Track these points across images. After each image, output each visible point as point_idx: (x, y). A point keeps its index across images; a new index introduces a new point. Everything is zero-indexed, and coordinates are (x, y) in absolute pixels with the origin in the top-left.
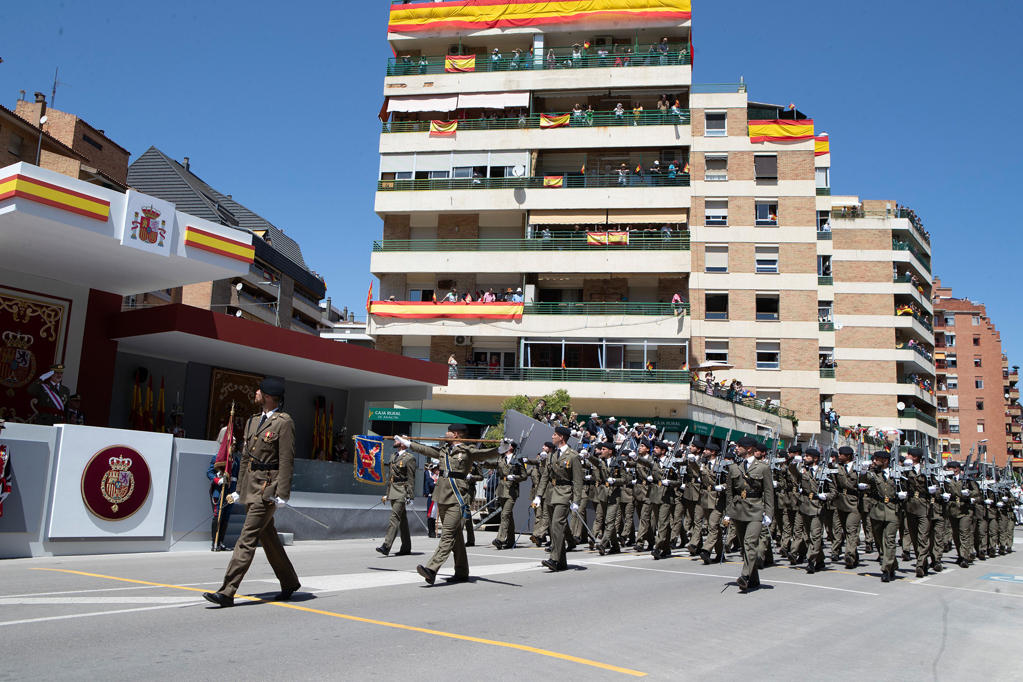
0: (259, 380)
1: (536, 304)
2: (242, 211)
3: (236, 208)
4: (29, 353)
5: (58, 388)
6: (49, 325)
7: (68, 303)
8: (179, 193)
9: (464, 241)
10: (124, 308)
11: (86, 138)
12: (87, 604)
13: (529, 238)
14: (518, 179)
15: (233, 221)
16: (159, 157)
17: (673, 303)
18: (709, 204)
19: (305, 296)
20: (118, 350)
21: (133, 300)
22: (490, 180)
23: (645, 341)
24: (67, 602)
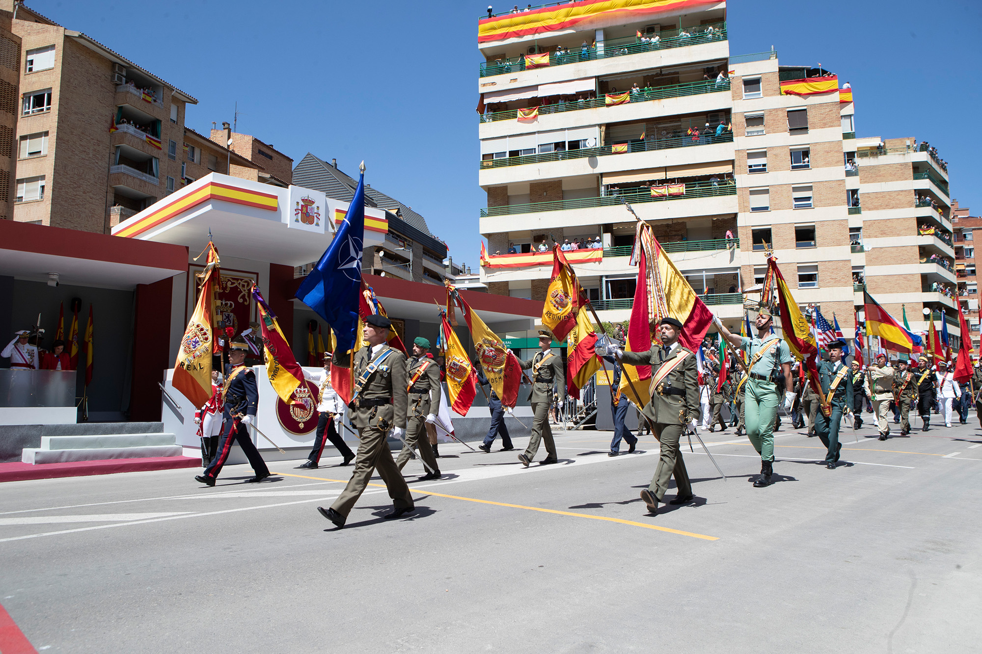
0: (400, 323)
1: (612, 249)
2: (378, 196)
3: (374, 194)
4: (232, 314)
5: (254, 339)
6: (244, 293)
7: (256, 275)
8: (331, 186)
9: (551, 203)
10: (296, 276)
11: (260, 152)
12: (285, 496)
13: (603, 196)
14: (591, 149)
15: (372, 204)
16: (314, 160)
17: (727, 238)
18: (751, 156)
19: (432, 257)
20: (294, 308)
21: (304, 271)
22: (568, 152)
23: (704, 272)
24: (271, 495)
